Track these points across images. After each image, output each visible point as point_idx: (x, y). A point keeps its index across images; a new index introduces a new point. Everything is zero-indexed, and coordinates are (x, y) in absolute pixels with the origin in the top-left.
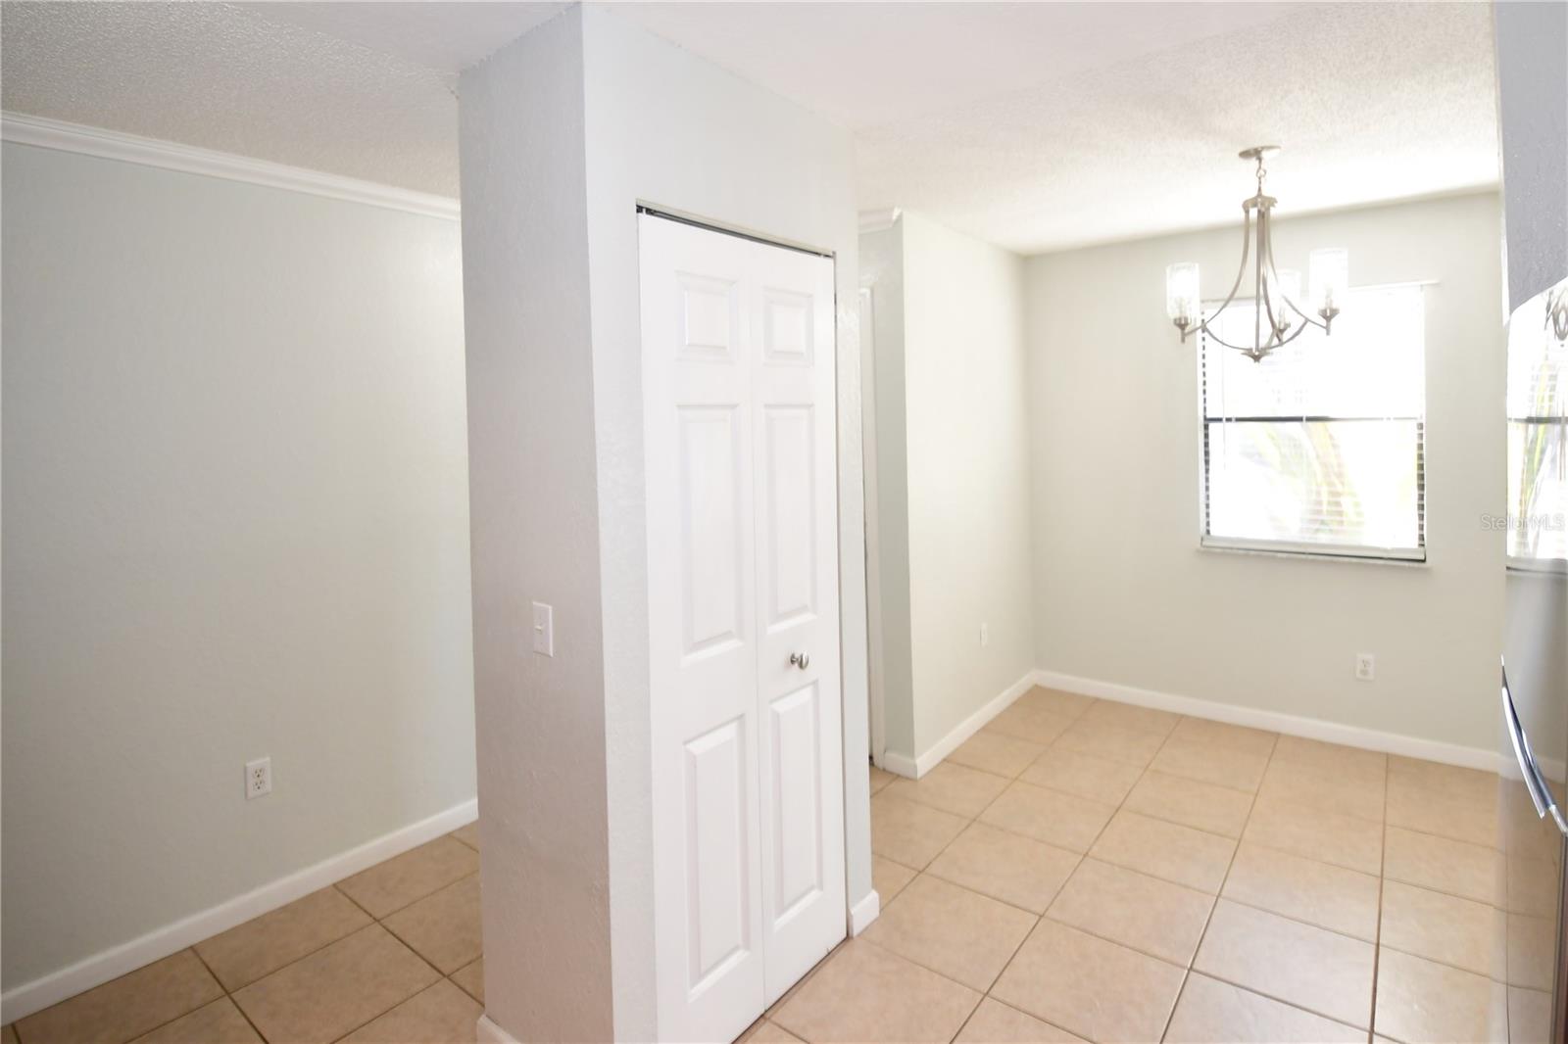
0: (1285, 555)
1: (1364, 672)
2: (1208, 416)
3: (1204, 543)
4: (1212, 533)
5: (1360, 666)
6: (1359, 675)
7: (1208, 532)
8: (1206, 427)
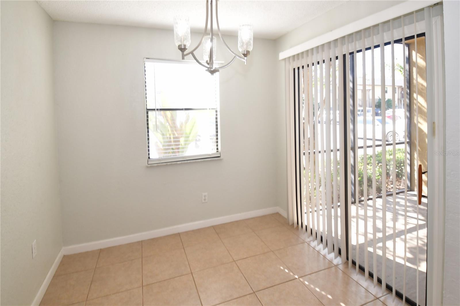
0: (180, 162)
1: (205, 200)
2: (148, 108)
3: (149, 163)
4: (150, 158)
5: (203, 198)
6: (203, 201)
7: (149, 158)
8: (147, 113)
